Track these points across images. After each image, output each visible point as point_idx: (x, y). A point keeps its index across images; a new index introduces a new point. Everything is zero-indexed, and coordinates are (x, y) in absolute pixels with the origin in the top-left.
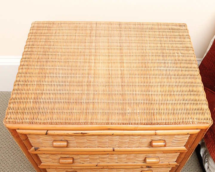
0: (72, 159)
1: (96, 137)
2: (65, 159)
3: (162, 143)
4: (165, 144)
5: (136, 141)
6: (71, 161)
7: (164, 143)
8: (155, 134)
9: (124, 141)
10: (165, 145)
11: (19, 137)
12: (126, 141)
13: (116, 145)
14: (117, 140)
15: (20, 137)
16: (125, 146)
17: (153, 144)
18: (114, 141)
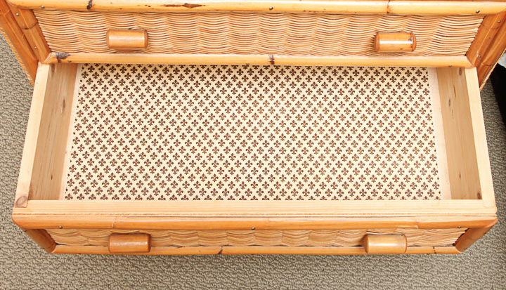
0: (147, 238)
1: (226, 19)
2: (125, 240)
3: (404, 39)
4: (411, 43)
5: (333, 34)
6: (143, 244)
7: (410, 39)
8: (386, 11)
9: (301, 33)
10: (412, 47)
11: (14, 20)
12: (306, 33)
13: (280, 48)
14: (282, 31)
15: (17, 19)
16: (302, 50)
17: (381, 42)
18: (274, 32)
